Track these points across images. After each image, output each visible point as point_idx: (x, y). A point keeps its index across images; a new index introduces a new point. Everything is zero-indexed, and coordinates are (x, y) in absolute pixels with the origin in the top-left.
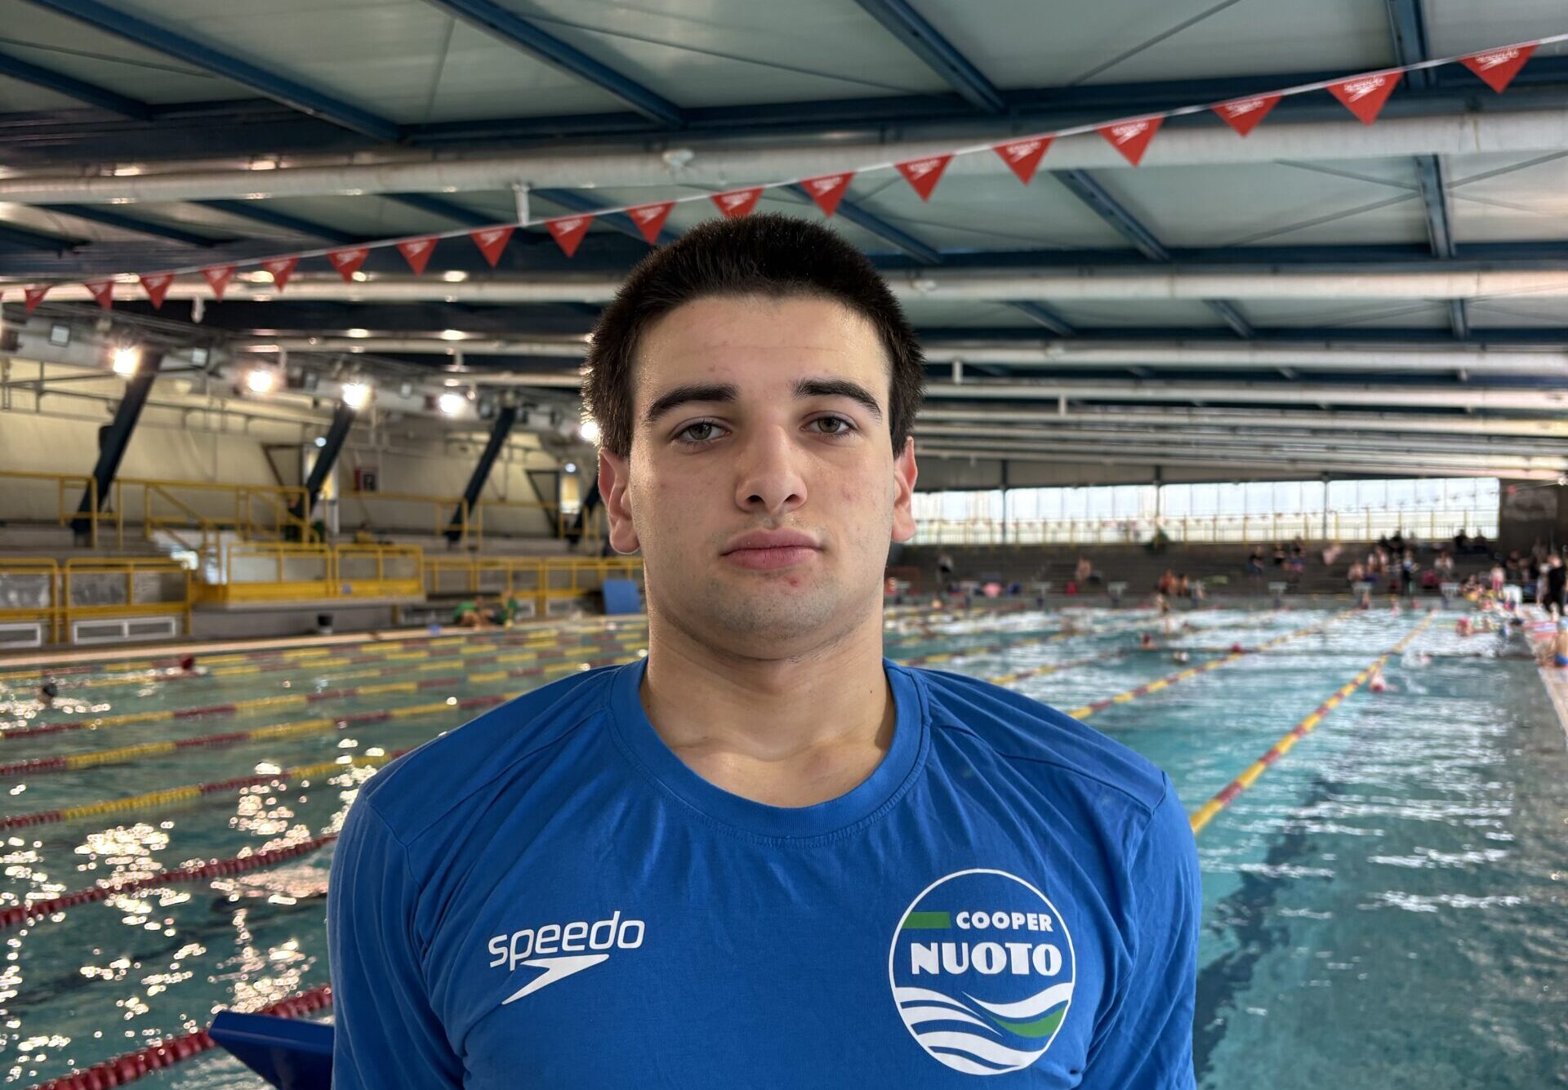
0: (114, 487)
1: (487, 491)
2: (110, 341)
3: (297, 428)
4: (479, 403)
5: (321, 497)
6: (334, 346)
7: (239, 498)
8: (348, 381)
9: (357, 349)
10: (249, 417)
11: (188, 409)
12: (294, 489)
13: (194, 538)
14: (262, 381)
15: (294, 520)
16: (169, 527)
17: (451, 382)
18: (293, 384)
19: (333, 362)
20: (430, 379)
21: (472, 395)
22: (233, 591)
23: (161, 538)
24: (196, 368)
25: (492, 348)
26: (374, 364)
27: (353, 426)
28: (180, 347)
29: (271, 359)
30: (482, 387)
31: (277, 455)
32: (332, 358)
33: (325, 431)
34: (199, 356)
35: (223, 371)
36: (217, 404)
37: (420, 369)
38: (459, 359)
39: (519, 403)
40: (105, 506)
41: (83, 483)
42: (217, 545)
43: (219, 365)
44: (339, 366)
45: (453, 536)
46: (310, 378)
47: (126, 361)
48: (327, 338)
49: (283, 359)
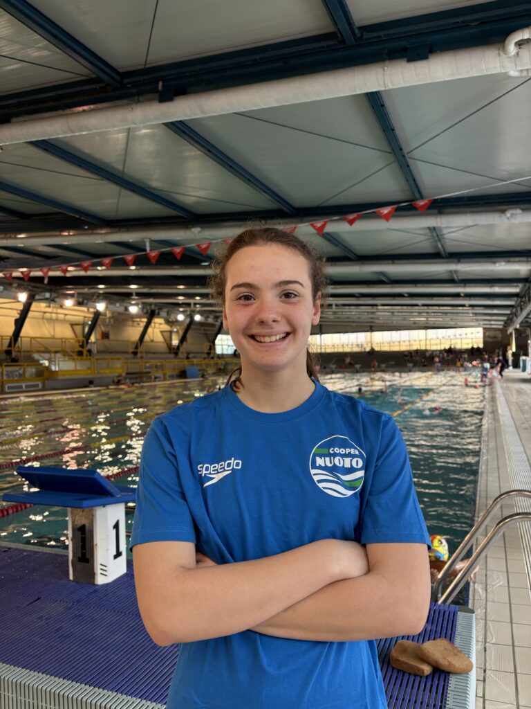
0: (19, 339)
1: (147, 338)
2: (17, 290)
3: (82, 318)
4: (143, 309)
5: (90, 341)
6: (93, 291)
7: (62, 342)
8: (98, 302)
9: (101, 292)
10: (66, 315)
11: (45, 312)
12: (81, 338)
13: (47, 356)
14: (69, 303)
15: (81, 349)
16: (39, 352)
17: (133, 302)
18: (79, 304)
19: (93, 296)
20: (126, 301)
21: (140, 306)
22: (60, 373)
23: (36, 356)
24: (47, 299)
25: (145, 290)
26: (106, 297)
27: (101, 317)
28: (41, 292)
29: (72, 296)
30: (143, 303)
31: (75, 327)
32: (93, 295)
33: (91, 319)
34: (47, 295)
35: (56, 300)
36: (55, 311)
37: (122, 298)
38: (134, 294)
39: (156, 308)
40: (17, 345)
41: (9, 338)
42: (55, 358)
43: (55, 297)
44: (95, 297)
45: (135, 353)
46: (85, 301)
47: (23, 297)
48: (90, 288)
49: (76, 295)
